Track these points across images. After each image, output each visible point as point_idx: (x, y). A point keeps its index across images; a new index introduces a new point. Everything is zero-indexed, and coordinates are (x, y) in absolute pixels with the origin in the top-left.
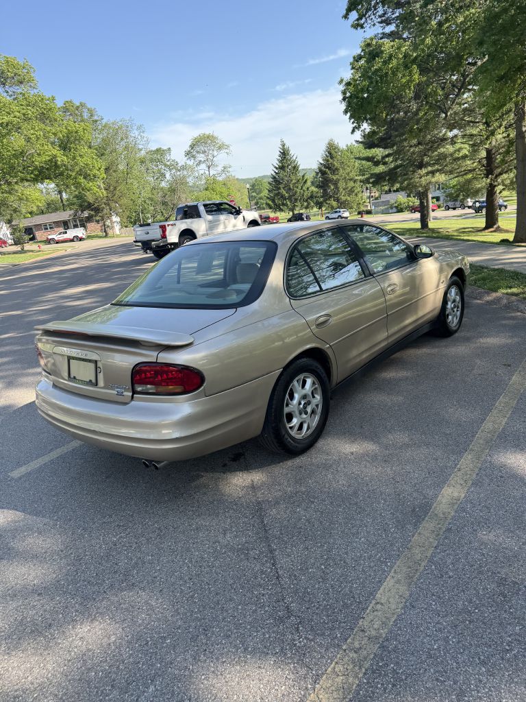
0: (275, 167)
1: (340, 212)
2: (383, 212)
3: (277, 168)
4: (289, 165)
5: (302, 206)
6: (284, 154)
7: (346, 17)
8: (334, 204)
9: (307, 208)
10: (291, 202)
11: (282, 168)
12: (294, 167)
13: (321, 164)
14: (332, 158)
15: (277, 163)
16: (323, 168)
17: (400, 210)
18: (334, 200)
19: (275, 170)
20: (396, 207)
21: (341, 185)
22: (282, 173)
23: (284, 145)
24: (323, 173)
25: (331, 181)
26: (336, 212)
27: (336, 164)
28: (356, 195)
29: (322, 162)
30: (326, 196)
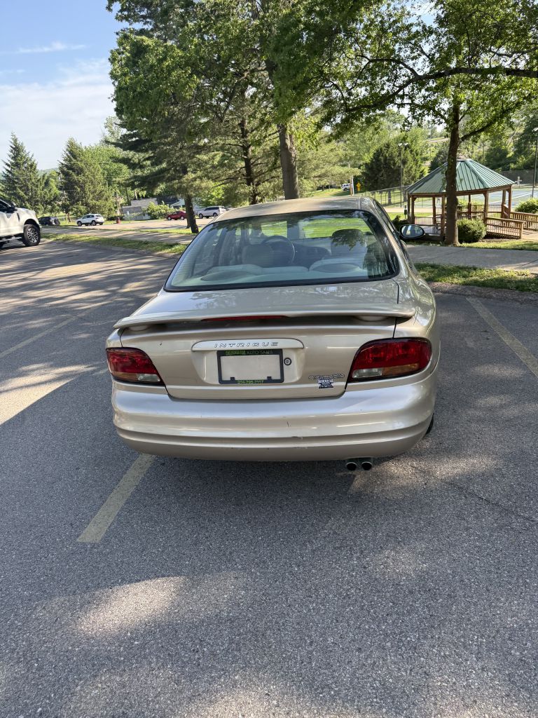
0: (7, 164)
1: (93, 216)
2: (136, 219)
3: (9, 165)
4: (24, 163)
5: (45, 209)
6: (17, 150)
7: (109, 8)
8: (83, 208)
9: (51, 211)
10: (31, 205)
11: (17, 165)
12: (31, 166)
13: (62, 164)
14: (75, 157)
15: (9, 160)
16: (65, 169)
17: (154, 218)
18: (82, 204)
19: (8, 168)
20: (149, 214)
21: (88, 187)
22: (15, 172)
23: (15, 140)
24: (66, 174)
25: (77, 183)
26: (88, 217)
27: (81, 165)
28: (107, 199)
29: (64, 162)
30: (73, 199)
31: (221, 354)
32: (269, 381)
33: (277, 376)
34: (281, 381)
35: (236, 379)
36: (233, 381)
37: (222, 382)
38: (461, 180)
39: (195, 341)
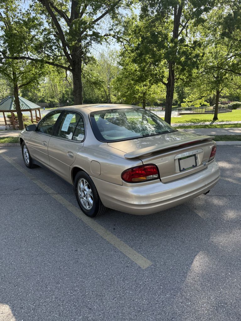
31: (179, 159)
32: (194, 166)
33: (195, 165)
34: (196, 166)
35: (185, 168)
36: (184, 170)
37: (180, 171)
38: (22, 105)
39: (175, 155)
